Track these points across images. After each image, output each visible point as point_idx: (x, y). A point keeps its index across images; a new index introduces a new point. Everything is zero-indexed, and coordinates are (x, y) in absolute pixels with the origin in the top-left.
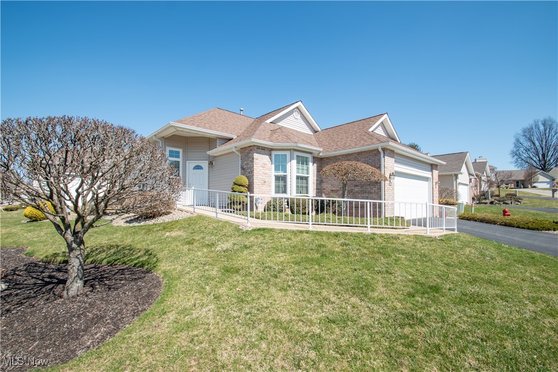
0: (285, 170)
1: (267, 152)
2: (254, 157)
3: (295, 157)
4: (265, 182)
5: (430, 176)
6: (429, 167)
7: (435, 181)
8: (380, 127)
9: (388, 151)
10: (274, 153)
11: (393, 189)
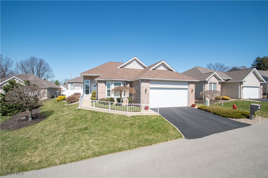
0: (110, 88)
1: (104, 82)
2: (98, 84)
3: (113, 83)
4: (103, 92)
5: (188, 87)
6: (188, 83)
7: (191, 90)
8: (162, 66)
9: (145, 80)
10: (107, 82)
11: (148, 95)
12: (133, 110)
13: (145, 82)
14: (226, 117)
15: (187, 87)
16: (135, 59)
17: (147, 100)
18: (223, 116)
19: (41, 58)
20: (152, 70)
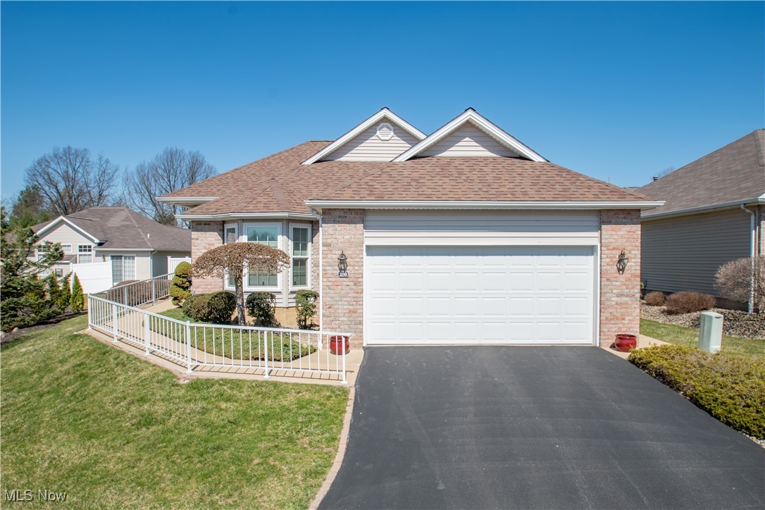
1: (218, 227)
3: (245, 230)
5: (596, 242)
7: (617, 254)
8: (467, 139)
9: (337, 213)
10: (227, 226)
11: (358, 283)
12: (246, 350)
13: (339, 222)
14: (747, 429)
15: (589, 238)
16: (385, 119)
17: (351, 307)
18: (728, 424)
19: (194, 151)
20: (410, 162)
